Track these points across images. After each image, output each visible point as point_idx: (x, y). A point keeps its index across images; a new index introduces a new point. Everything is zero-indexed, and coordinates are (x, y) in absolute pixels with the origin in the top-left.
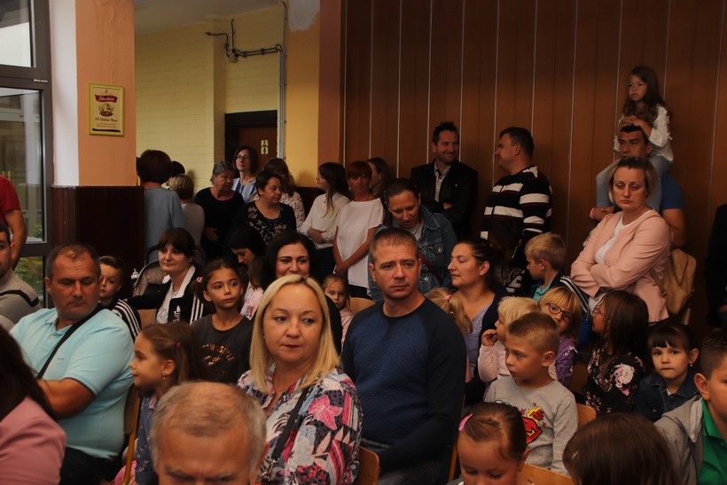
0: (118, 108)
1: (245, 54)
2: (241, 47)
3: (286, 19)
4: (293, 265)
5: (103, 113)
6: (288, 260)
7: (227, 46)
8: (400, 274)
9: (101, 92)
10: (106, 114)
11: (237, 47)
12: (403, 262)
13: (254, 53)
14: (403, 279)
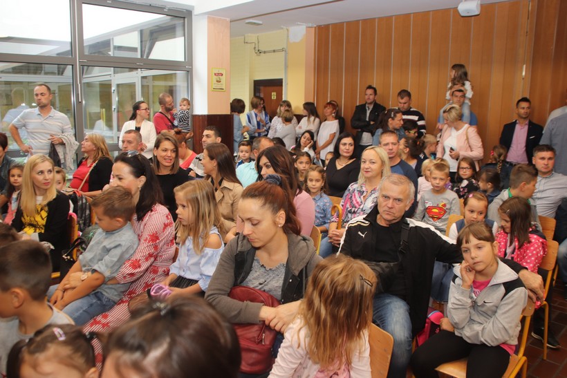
0: (223, 79)
1: (265, 52)
2: (262, 49)
3: (288, 36)
4: (347, 147)
5: (217, 81)
6: (345, 144)
7: (255, 48)
8: (391, 148)
9: (217, 72)
10: (219, 81)
11: (260, 49)
12: (392, 143)
13: (269, 52)
14: (392, 150)
